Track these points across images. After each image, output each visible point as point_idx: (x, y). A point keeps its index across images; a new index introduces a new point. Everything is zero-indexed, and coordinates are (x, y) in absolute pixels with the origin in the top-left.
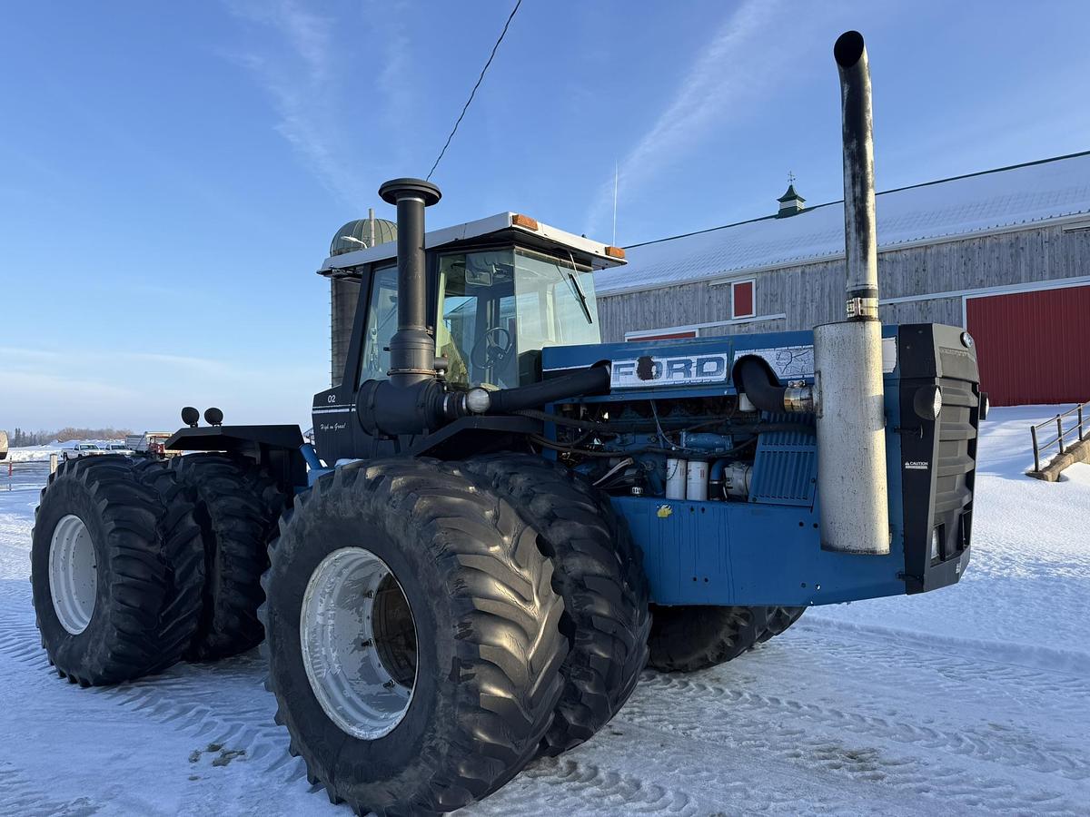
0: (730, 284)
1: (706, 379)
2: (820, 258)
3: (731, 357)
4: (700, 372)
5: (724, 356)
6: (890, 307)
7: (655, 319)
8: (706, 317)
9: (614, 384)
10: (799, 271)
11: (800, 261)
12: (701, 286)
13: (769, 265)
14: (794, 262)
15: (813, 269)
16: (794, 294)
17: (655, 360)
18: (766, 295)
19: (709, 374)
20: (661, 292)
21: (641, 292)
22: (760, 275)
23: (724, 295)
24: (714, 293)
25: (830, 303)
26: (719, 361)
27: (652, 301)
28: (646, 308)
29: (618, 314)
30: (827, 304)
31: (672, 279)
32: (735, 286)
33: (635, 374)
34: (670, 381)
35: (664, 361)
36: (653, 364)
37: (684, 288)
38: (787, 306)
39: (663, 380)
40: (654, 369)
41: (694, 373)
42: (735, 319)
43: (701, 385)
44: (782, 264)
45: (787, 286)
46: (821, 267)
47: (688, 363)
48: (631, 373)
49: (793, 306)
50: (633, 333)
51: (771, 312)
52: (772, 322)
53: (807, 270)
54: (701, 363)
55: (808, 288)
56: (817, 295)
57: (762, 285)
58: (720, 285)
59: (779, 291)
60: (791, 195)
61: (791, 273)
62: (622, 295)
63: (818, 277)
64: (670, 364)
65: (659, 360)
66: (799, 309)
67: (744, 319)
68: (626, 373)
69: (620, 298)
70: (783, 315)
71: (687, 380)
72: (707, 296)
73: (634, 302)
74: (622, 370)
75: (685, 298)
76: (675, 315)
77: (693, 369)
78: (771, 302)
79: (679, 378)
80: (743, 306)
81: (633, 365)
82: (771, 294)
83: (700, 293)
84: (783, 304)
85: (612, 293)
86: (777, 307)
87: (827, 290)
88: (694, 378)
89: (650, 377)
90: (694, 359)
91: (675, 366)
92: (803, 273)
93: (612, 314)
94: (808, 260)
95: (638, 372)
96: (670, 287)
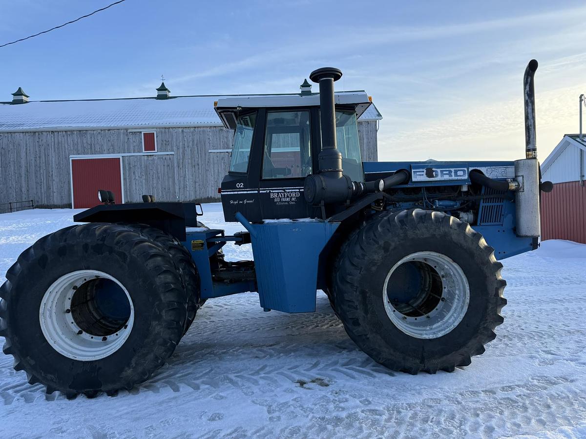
0: (141, 132)
1: (459, 178)
2: (192, 125)
3: (468, 170)
4: (456, 175)
5: (466, 169)
6: (226, 153)
7: (91, 148)
8: (126, 150)
9: (414, 179)
10: (180, 130)
11: (182, 125)
12: (122, 131)
13: (165, 125)
14: (178, 125)
15: (188, 130)
16: (178, 141)
17: (434, 169)
18: (162, 141)
19: (460, 176)
20: (95, 132)
21: (80, 131)
22: (158, 130)
23: (137, 138)
24: (131, 137)
25: (198, 149)
26: (464, 171)
27: (89, 137)
28: (85, 141)
29: (63, 142)
30: (196, 149)
31: (103, 125)
32: (144, 134)
33: (425, 175)
34: (443, 179)
35: (439, 170)
36: (434, 171)
37: (111, 131)
38: (175, 148)
39: (439, 178)
40: (434, 173)
41: (453, 176)
42: (144, 153)
43: (457, 180)
44: (171, 125)
45: (174, 137)
46: (192, 129)
47: (450, 172)
48: (423, 175)
49: (178, 149)
50: (75, 156)
51: (165, 151)
52: (167, 156)
53: (185, 130)
54: (456, 172)
55: (186, 139)
56: (191, 144)
57: (160, 135)
58: (135, 132)
59: (170, 140)
60: (163, 88)
61: (176, 130)
62: (66, 131)
63: (191, 134)
64: (442, 172)
65: (437, 170)
66: (181, 150)
67: (150, 153)
68: (420, 175)
69: (64, 133)
70: (173, 153)
71: (451, 178)
72: (126, 138)
73: (75, 136)
74: (418, 173)
75: (112, 137)
76: (105, 148)
77: (453, 174)
78: (166, 145)
79: (446, 177)
80: (149, 145)
81: (423, 171)
82: (165, 141)
83: (122, 136)
84: (172, 147)
85: (58, 129)
86: (169, 147)
87: (195, 142)
88: (454, 177)
89: (433, 177)
90: (453, 170)
91: (444, 172)
92: (182, 131)
93: (58, 143)
94: (185, 125)
95: (426, 174)
96: (102, 130)
